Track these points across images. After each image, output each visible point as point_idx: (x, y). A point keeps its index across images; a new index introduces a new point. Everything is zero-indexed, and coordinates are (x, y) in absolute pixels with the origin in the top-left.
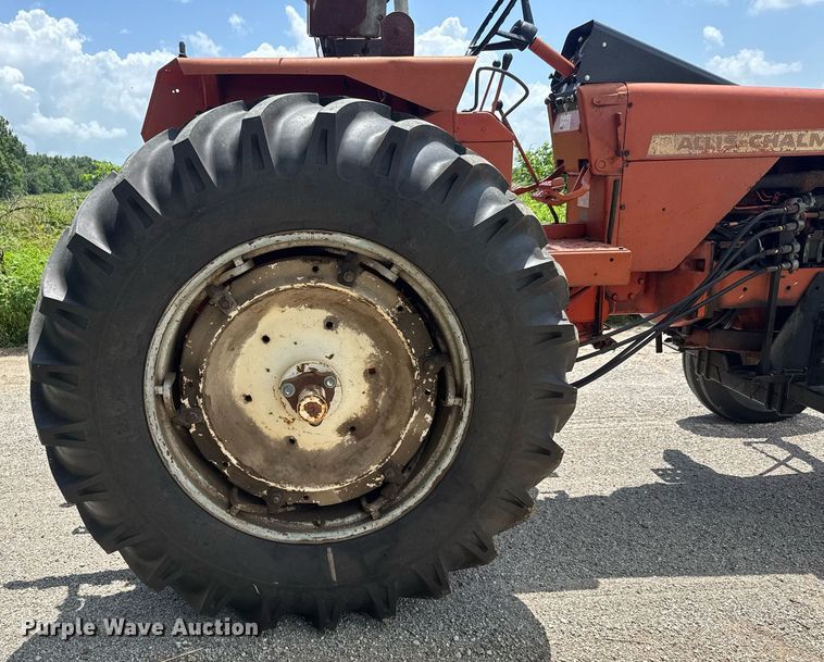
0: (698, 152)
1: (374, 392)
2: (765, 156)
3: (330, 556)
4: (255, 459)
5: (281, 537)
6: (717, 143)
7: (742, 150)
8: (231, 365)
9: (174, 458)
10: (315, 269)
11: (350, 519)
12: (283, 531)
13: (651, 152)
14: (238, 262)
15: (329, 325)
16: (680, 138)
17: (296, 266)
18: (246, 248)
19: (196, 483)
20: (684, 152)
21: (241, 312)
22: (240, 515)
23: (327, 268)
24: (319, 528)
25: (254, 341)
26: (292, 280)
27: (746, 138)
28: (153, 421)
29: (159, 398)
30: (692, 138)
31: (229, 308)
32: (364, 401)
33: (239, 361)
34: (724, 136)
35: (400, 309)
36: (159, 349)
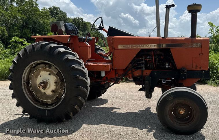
0: (126, 48)
1: (56, 86)
2: (138, 49)
3: (46, 112)
4: (39, 95)
5: (40, 108)
6: (130, 47)
7: (134, 48)
8: (36, 80)
9: (26, 93)
10: (46, 66)
11: (51, 106)
12: (41, 107)
13: (118, 48)
14: (33, 64)
15: (49, 74)
16: (123, 46)
17: (43, 65)
18: (34, 62)
19: (29, 98)
20: (124, 48)
21: (35, 72)
22: (35, 103)
23: (47, 66)
24: (47, 107)
25: (39, 76)
26: (42, 67)
27: (134, 46)
28: (23, 87)
29: (24, 84)
30: (125, 45)
31: (34, 71)
32: (55, 87)
33: (37, 79)
34: (131, 45)
35: (58, 72)
36: (24, 77)
